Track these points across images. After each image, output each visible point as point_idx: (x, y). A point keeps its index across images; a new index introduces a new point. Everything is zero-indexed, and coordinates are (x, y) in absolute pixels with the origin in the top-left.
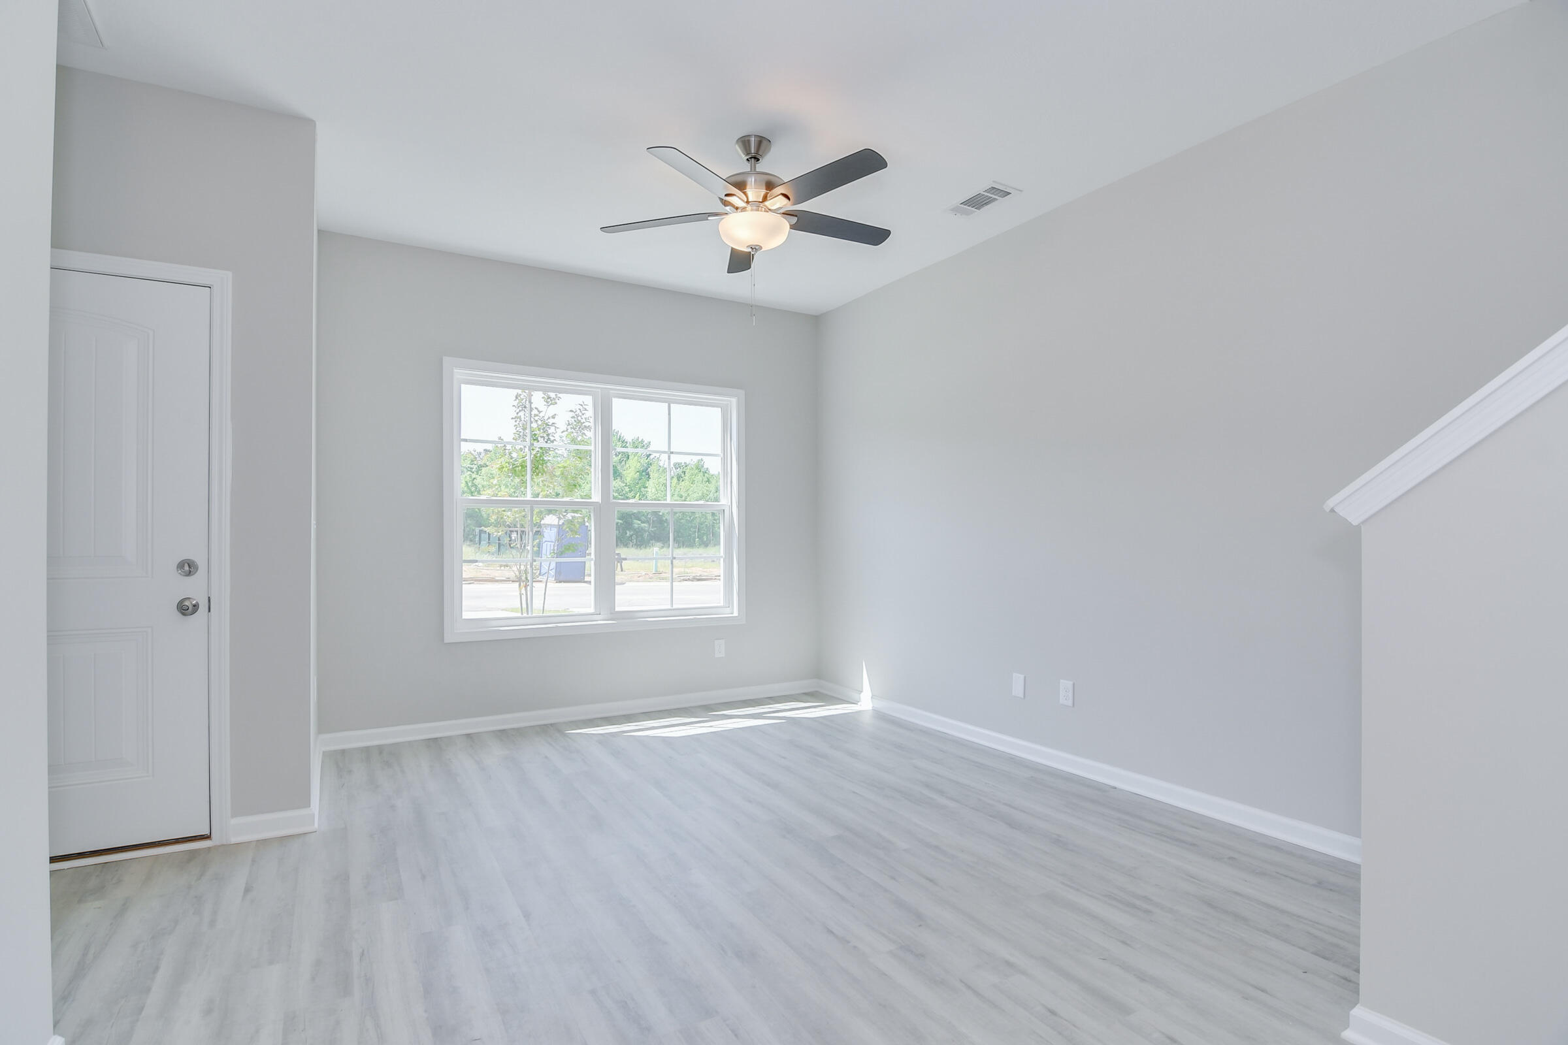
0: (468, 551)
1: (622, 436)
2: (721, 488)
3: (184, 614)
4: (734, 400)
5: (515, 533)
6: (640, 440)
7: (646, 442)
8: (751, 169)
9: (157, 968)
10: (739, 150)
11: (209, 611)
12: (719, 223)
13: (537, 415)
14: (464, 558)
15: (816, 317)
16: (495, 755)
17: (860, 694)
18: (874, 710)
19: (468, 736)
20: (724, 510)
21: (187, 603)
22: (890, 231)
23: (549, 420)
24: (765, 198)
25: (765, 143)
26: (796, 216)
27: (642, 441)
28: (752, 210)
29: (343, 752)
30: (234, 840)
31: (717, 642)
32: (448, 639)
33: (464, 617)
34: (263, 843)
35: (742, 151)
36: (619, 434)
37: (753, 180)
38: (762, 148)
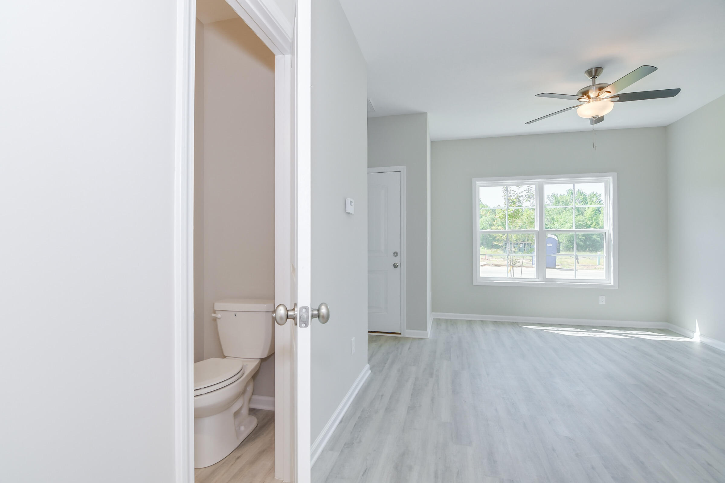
0: (483, 250)
1: (584, 192)
2: (604, 221)
3: (395, 267)
4: (611, 178)
5: (522, 244)
6: (595, 193)
7: (598, 194)
8: (593, 83)
9: (388, 360)
10: (586, 75)
11: (401, 267)
12: (577, 110)
13: (514, 193)
14: (481, 253)
15: (665, 126)
16: (490, 329)
17: (694, 333)
18: (702, 343)
19: (482, 321)
20: (605, 233)
21: (396, 264)
22: (680, 89)
23: (520, 194)
24: (599, 95)
25: (599, 70)
26: (619, 97)
27: (596, 194)
28: (593, 101)
29: (439, 319)
30: (407, 336)
31: (601, 297)
32: (475, 284)
33: (481, 276)
34: (414, 339)
35: (587, 75)
36: (582, 191)
37: (594, 88)
38: (598, 72)
